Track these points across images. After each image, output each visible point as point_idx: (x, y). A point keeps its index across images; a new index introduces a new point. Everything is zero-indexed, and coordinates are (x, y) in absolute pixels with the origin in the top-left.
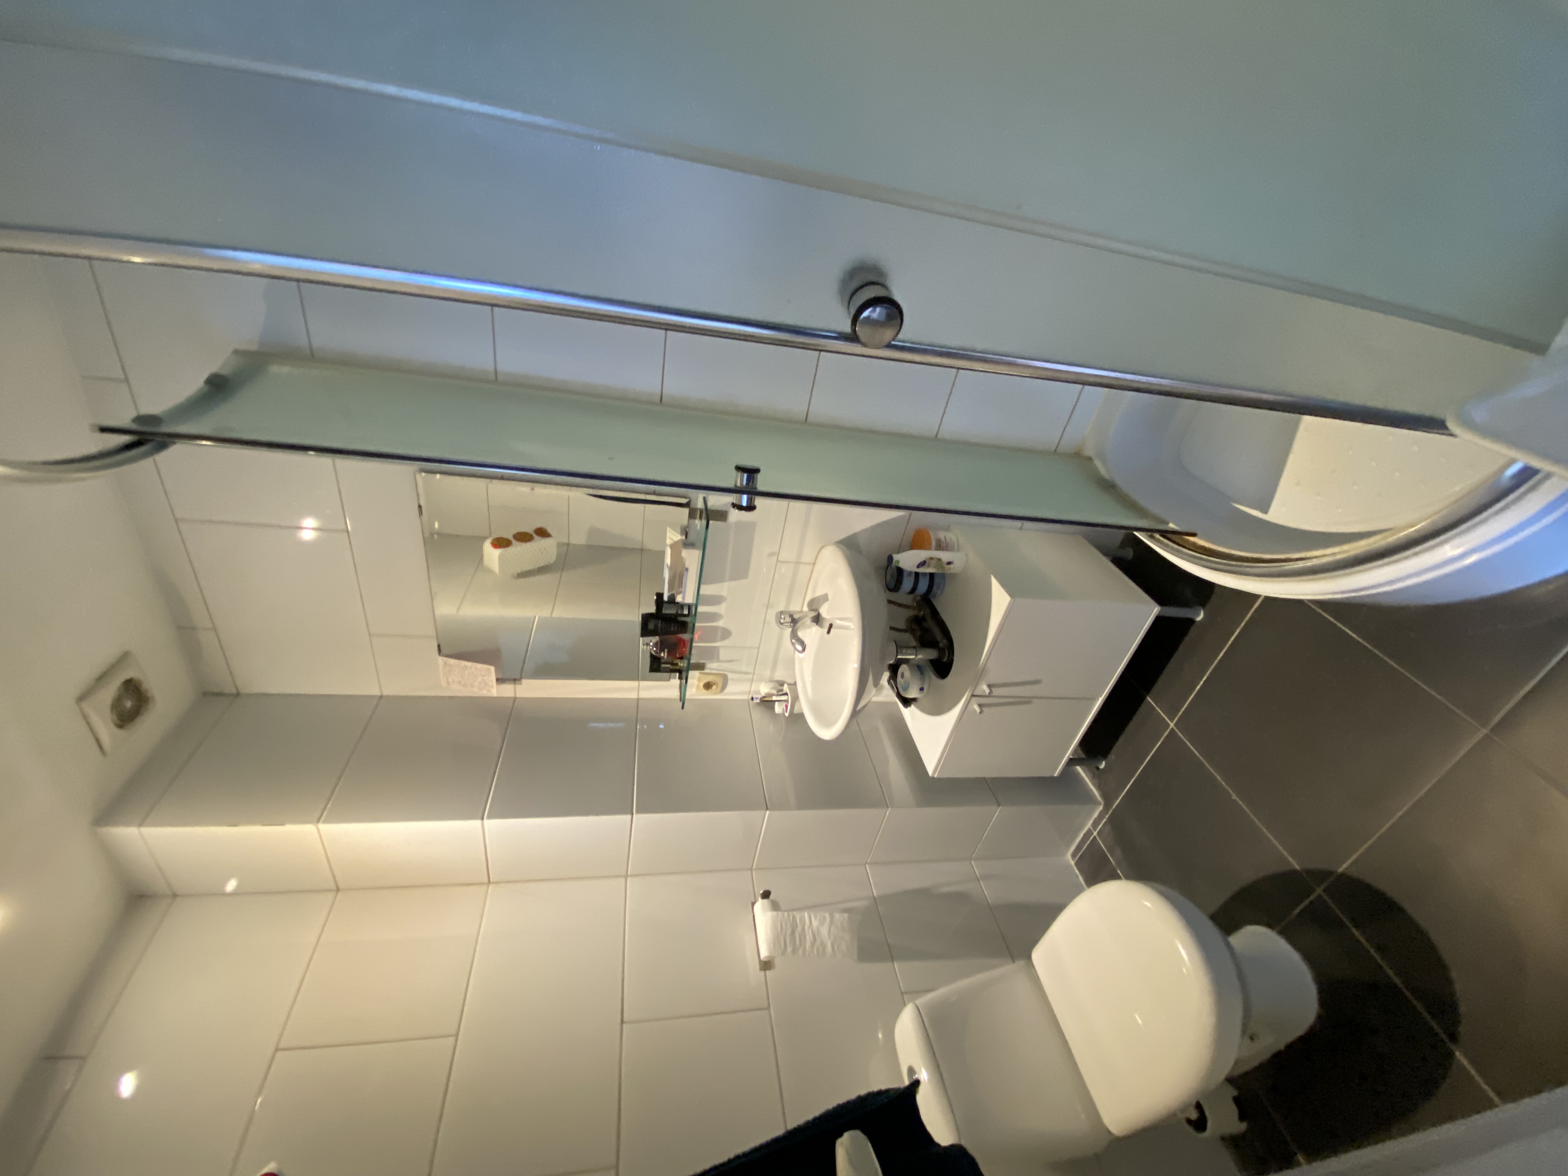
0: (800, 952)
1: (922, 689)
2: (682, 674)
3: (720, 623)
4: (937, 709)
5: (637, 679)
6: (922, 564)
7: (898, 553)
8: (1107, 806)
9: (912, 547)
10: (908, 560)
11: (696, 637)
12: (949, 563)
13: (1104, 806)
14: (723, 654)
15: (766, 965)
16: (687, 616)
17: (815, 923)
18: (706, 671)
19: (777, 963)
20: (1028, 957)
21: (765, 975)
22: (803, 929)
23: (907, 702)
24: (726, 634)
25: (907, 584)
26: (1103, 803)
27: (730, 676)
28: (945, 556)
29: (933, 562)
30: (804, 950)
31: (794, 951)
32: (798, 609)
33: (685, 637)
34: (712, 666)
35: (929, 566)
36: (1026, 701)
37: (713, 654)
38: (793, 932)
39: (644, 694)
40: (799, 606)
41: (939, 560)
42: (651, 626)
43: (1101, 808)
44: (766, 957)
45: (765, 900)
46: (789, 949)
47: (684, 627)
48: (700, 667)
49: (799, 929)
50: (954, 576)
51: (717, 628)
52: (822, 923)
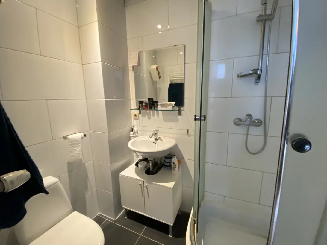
0: (70, 147)
1: (141, 168)
2: (139, 109)
3: (152, 117)
4: (137, 173)
5: (136, 99)
6: (174, 163)
7: (176, 157)
8: (115, 221)
9: (178, 160)
10: (174, 160)
11: (148, 111)
12: (175, 170)
13: (115, 220)
14: (144, 118)
15: (65, 138)
16: (154, 109)
17: (78, 149)
18: (139, 115)
19: (66, 141)
20: (74, 210)
21: (62, 138)
22: (77, 147)
23: (137, 165)
24: (149, 118)
25: (168, 160)
26: (116, 220)
27: (138, 121)
28: (177, 169)
29: (175, 166)
30: (71, 148)
31: (70, 145)
32: (158, 135)
33: (148, 109)
34: (140, 116)
35: (173, 165)
36: (143, 196)
37: (144, 116)
38: (76, 144)
39: (132, 101)
40: (159, 135)
41: (176, 167)
42: (150, 100)
43: (114, 220)
44: (68, 138)
45: (83, 135)
46: (71, 143)
47: (151, 108)
48: (140, 113)
49: (77, 145)
50: (171, 171)
51: (151, 116)
52: (79, 151)
